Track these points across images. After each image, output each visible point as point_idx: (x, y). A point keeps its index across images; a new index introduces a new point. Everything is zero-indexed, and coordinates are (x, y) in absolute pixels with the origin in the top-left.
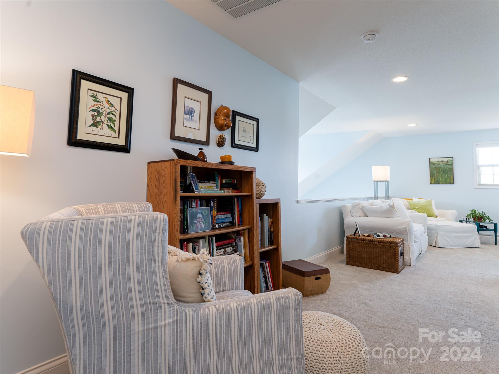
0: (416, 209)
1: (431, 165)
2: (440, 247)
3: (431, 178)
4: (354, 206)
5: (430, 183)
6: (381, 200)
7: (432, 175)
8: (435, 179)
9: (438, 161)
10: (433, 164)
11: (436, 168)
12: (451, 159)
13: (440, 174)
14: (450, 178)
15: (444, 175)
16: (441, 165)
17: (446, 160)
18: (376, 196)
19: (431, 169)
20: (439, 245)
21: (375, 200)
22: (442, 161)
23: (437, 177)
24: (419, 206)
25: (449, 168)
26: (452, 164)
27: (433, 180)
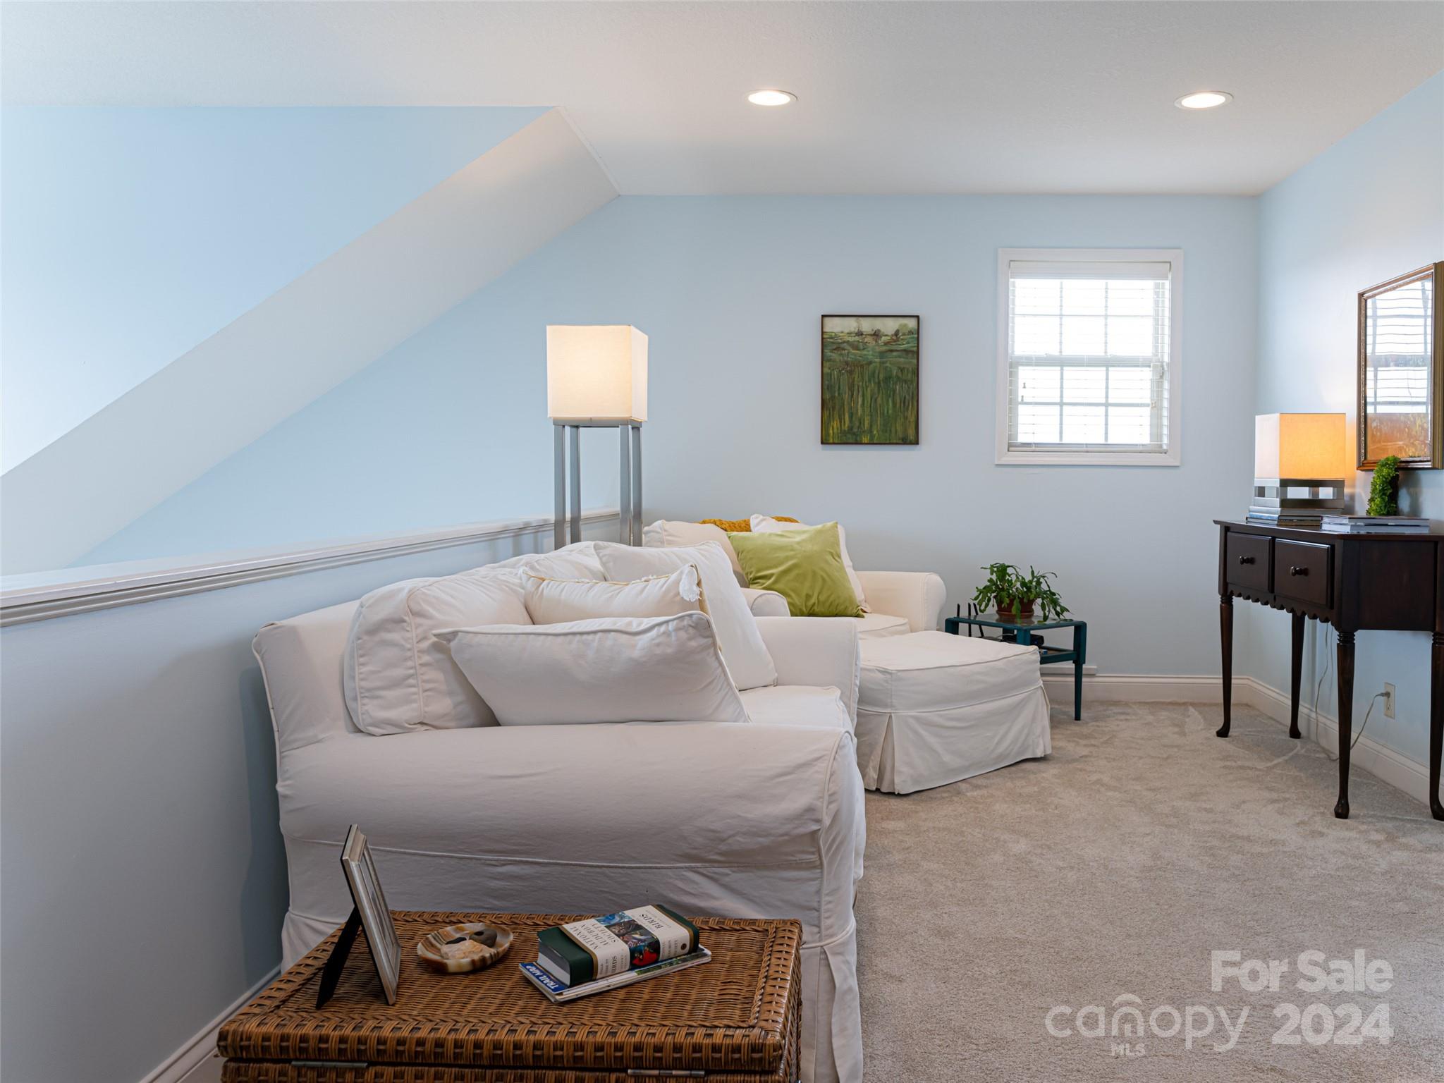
0: (772, 575)
1: (828, 353)
2: (900, 795)
3: (826, 413)
4: (374, 630)
5: (822, 443)
6: (596, 548)
7: (830, 404)
8: (841, 419)
9: (860, 334)
10: (838, 348)
11: (851, 367)
12: (912, 324)
13: (863, 396)
14: (906, 418)
15: (879, 401)
16: (869, 354)
17: (889, 327)
18: (568, 516)
19: (826, 370)
20: (897, 780)
21: (559, 544)
22: (876, 335)
23: (851, 408)
24: (787, 559)
25: (902, 370)
26: (915, 349)
27: (835, 424)
